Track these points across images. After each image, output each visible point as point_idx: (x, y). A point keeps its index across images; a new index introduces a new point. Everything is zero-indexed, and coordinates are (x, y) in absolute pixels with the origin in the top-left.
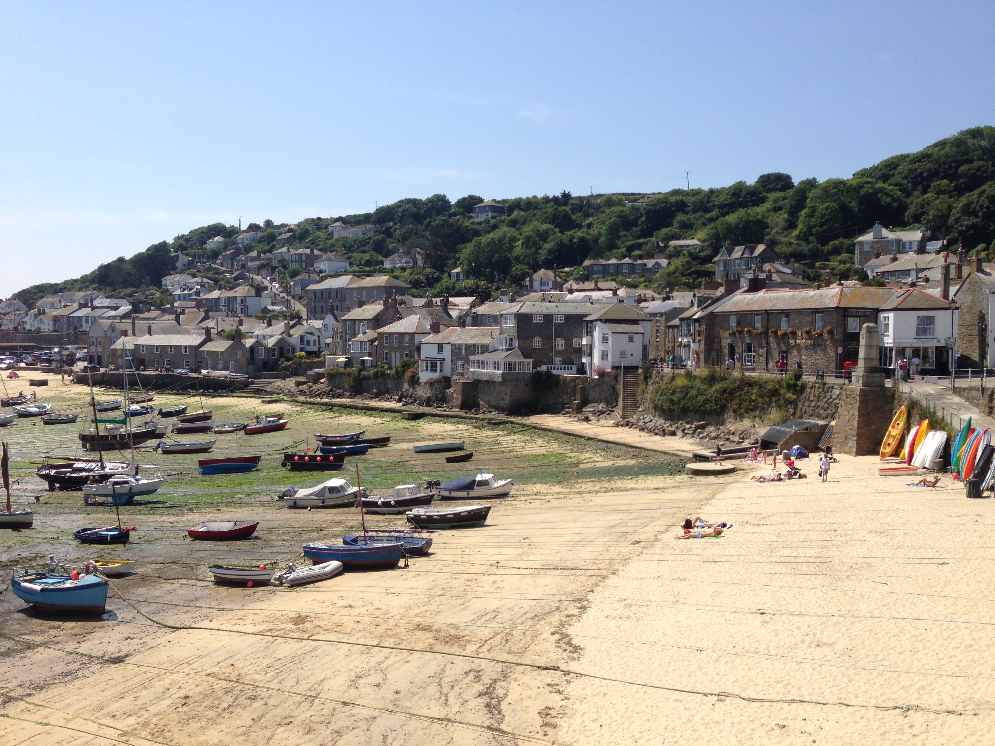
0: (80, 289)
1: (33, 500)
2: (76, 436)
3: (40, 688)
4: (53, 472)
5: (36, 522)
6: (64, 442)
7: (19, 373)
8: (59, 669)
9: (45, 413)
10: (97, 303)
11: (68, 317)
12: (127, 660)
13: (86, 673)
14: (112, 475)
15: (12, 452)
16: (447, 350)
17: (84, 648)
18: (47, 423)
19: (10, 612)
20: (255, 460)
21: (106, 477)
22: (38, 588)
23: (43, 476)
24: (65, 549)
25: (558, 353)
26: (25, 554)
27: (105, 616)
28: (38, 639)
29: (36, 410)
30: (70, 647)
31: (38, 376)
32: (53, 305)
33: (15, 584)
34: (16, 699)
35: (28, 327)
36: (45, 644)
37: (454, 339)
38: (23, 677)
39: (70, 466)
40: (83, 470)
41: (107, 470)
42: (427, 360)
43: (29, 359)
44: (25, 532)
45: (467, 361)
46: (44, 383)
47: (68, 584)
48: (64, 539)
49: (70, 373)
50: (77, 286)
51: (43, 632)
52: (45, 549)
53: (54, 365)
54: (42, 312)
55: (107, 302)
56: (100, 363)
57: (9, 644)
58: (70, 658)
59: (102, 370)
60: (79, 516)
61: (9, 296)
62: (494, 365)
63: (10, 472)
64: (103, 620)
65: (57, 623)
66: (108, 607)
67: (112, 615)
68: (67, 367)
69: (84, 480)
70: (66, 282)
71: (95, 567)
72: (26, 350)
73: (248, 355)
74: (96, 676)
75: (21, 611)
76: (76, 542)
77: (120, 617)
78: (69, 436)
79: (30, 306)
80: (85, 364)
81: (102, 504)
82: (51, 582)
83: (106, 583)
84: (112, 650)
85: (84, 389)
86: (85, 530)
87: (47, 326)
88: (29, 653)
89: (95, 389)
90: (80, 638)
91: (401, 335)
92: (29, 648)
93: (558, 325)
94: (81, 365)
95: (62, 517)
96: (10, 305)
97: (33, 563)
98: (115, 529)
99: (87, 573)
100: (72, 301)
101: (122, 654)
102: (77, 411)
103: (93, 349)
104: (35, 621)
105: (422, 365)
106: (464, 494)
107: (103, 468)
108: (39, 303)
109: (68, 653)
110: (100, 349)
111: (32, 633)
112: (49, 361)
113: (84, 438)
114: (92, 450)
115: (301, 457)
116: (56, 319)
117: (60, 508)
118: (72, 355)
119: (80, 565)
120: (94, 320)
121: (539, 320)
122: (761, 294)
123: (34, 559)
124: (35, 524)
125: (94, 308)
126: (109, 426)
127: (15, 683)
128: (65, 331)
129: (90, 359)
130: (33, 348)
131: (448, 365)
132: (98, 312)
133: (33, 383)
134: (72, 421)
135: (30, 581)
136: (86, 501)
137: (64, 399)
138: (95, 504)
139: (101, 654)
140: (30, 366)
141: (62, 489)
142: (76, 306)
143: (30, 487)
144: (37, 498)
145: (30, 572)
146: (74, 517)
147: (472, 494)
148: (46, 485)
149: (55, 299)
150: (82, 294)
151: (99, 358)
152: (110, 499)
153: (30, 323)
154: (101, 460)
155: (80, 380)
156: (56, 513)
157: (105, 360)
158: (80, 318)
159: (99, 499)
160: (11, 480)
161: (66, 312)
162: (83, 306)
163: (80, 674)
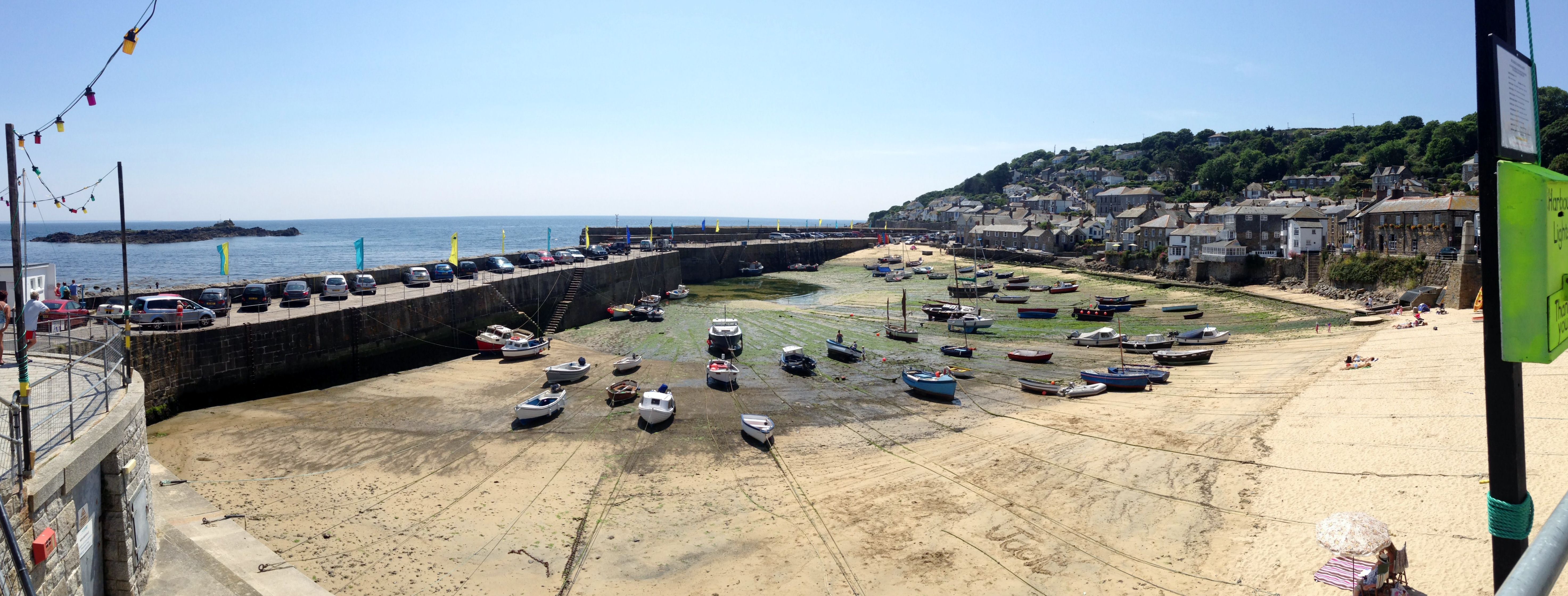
0: (954, 195)
1: (919, 325)
2: (946, 287)
3: (912, 440)
4: (931, 309)
5: (920, 338)
6: (939, 291)
7: (917, 247)
8: (924, 430)
9: (930, 272)
10: (963, 203)
11: (946, 212)
12: (964, 431)
13: (939, 435)
14: (964, 314)
15: (908, 294)
16: (1188, 239)
17: (940, 420)
18: (931, 278)
19: (900, 391)
20: (1055, 311)
21: (961, 315)
22: (917, 379)
23: (925, 311)
24: (935, 357)
25: (1264, 242)
26: (912, 357)
27: (954, 402)
28: (914, 410)
29: (924, 270)
30: (932, 417)
31: (927, 249)
32: (937, 205)
33: (904, 375)
34: (898, 444)
35: (923, 218)
36: (917, 414)
37: (1192, 233)
38: (904, 432)
39: (941, 306)
40: (948, 309)
41: (962, 311)
42: (1174, 247)
43: (923, 238)
44: (913, 344)
45: (1200, 248)
46: (930, 253)
47: (934, 379)
48: (935, 351)
49: (945, 248)
50: (952, 192)
51: (917, 406)
52: (923, 355)
53: (936, 242)
54: (931, 209)
55: (969, 203)
56: (962, 242)
57: (897, 410)
58: (931, 424)
59: (964, 247)
60: (945, 338)
61: (914, 199)
62: (1219, 250)
63: (907, 307)
64: (952, 404)
65: (926, 402)
66: (956, 396)
67: (958, 402)
68: (943, 244)
69: (948, 316)
70: (946, 190)
71: (950, 371)
72: (922, 232)
73: (1055, 240)
74: (944, 438)
75: (906, 391)
76: (941, 354)
77: (963, 403)
78: (942, 287)
79: (925, 206)
80: (954, 242)
81: (958, 332)
82: (924, 377)
83: (955, 382)
84: (956, 423)
85: (951, 258)
86: (947, 347)
87: (934, 218)
88: (908, 418)
89: (957, 259)
90: (938, 413)
91: (1157, 229)
92: (909, 414)
93: (1263, 222)
94: (952, 243)
95: (934, 337)
96: (914, 205)
97: (916, 364)
98: (964, 348)
99: (945, 374)
100: (948, 202)
101: (962, 427)
102: (948, 272)
103: (959, 233)
104: (914, 399)
105: (1170, 250)
106: (1195, 341)
107: (960, 309)
108: (931, 203)
109: (930, 421)
110: (963, 233)
111: (912, 405)
112: (934, 240)
113: (950, 289)
114: (955, 297)
115: (1085, 311)
116: (939, 214)
117: (934, 332)
118: (947, 236)
119: (942, 368)
120: (960, 214)
121: (1250, 219)
122: (1400, 200)
123: (917, 361)
124: (919, 340)
125: (961, 207)
126: (965, 282)
127: (898, 434)
128: (944, 221)
129: (957, 239)
130: (925, 232)
131: (1188, 250)
132: (963, 209)
133: (925, 253)
134: (944, 278)
135: (912, 374)
136: (949, 329)
137: (941, 264)
138: (953, 331)
139: (949, 425)
140: (923, 243)
141: (936, 320)
142: (950, 205)
143: (918, 317)
144: (922, 324)
145: (913, 368)
146: (941, 338)
147: (1201, 341)
148: (927, 317)
149: (940, 201)
150: (954, 197)
151: (962, 238)
152: (963, 329)
153: (925, 216)
154: (958, 304)
155: (950, 253)
156: (931, 335)
157: (965, 240)
158: (952, 213)
159: (956, 328)
160: (907, 312)
161: (944, 209)
162: (955, 205)
163: (935, 435)
